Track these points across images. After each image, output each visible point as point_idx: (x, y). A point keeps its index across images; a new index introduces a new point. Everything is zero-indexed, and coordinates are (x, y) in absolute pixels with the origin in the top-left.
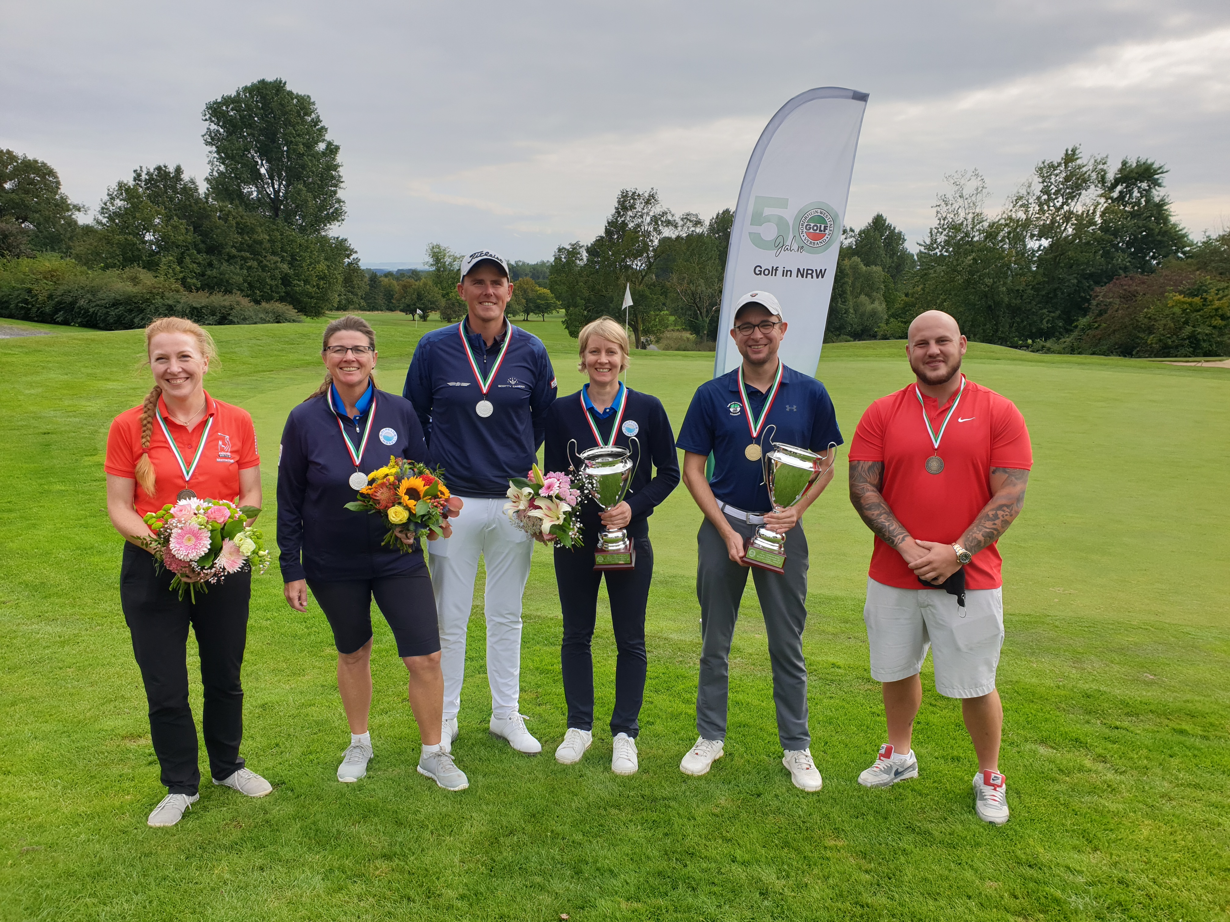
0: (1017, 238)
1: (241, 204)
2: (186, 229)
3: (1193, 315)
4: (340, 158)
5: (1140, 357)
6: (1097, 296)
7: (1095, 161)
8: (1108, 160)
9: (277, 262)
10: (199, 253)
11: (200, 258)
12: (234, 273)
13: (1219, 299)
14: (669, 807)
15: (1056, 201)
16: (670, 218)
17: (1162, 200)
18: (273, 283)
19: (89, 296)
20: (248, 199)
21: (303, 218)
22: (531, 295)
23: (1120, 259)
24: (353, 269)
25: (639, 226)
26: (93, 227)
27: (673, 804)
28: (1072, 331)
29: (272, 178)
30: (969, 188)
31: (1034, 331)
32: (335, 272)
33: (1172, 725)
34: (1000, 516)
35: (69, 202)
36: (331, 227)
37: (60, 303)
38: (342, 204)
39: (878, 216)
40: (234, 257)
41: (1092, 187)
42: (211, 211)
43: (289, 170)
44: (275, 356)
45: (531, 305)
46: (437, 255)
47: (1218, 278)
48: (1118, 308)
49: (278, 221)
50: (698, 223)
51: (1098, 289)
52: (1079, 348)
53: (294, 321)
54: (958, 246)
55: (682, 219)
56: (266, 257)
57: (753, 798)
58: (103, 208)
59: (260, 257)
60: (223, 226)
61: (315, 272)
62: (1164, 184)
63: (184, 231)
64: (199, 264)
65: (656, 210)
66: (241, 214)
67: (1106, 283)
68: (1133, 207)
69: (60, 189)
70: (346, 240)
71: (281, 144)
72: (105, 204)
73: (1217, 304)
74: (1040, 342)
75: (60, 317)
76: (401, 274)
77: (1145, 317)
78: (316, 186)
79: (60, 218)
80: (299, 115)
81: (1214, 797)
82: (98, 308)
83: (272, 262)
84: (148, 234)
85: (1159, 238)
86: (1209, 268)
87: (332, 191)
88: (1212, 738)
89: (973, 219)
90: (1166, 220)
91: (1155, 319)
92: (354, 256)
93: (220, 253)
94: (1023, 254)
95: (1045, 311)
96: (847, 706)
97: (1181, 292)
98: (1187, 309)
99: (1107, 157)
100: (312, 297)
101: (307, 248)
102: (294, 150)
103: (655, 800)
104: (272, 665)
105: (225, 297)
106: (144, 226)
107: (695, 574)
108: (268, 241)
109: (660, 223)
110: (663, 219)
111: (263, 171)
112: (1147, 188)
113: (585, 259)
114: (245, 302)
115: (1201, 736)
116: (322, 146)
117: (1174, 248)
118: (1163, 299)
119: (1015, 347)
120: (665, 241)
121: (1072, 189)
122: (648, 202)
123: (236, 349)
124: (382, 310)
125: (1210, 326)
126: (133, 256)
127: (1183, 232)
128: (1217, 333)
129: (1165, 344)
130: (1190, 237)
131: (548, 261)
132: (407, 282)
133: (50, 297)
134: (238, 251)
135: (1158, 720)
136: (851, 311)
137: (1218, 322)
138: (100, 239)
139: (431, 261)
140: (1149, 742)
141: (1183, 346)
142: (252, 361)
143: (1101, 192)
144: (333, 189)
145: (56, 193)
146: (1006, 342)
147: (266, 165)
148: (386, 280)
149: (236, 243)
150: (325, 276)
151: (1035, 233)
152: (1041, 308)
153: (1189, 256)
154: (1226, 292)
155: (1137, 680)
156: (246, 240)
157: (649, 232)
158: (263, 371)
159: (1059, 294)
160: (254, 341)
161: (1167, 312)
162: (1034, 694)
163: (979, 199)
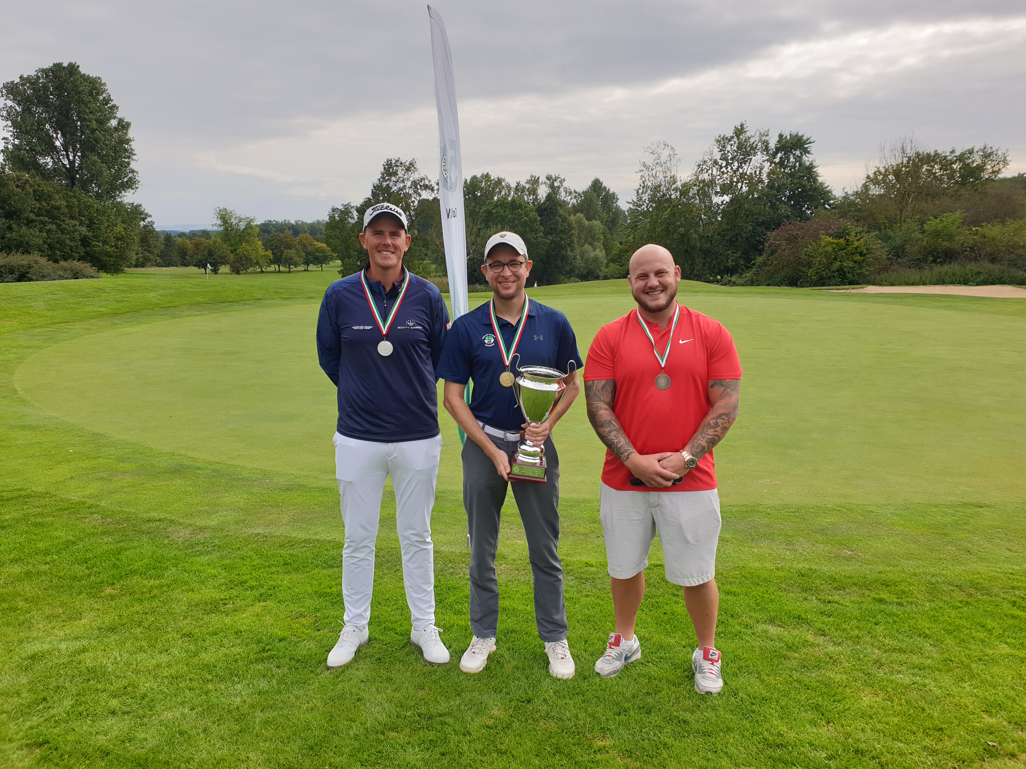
0: (704, 194)
1: (37, 173)
3: (840, 253)
4: (131, 133)
5: (803, 287)
6: (769, 239)
7: (760, 133)
8: (770, 132)
9: (76, 225)
12: (33, 236)
13: (858, 240)
14: (446, 723)
15: (732, 165)
16: (427, 183)
17: (811, 164)
18: (73, 244)
20: (44, 169)
21: (99, 186)
22: (309, 249)
23: (784, 210)
24: (149, 231)
25: (401, 189)
27: (450, 720)
28: (751, 267)
29: (66, 150)
30: (664, 156)
31: (722, 268)
32: (132, 233)
33: (873, 595)
34: (720, 424)
36: (126, 194)
38: (135, 174)
39: (595, 180)
40: (33, 221)
41: (759, 153)
42: (8, 180)
43: (83, 143)
44: (72, 308)
45: (310, 257)
46: (224, 217)
47: (855, 224)
48: (785, 249)
49: (75, 188)
51: (769, 233)
52: (757, 281)
53: (92, 277)
54: (659, 202)
55: (438, 184)
56: (64, 221)
57: (524, 704)
59: (58, 221)
60: (21, 193)
61: (113, 234)
62: (812, 152)
65: (415, 176)
66: (38, 182)
67: (774, 229)
68: (791, 169)
70: (140, 205)
71: (75, 120)
73: (856, 244)
74: (727, 278)
76: (193, 234)
77: (805, 255)
78: (110, 158)
80: (91, 95)
81: (915, 659)
83: (71, 225)
85: (811, 193)
86: (848, 216)
87: (125, 162)
88: (905, 604)
89: (669, 180)
90: (815, 180)
91: (812, 256)
92: (149, 219)
93: (19, 218)
94: (710, 208)
95: (730, 252)
96: (602, 603)
97: (830, 235)
98: (835, 248)
100: (111, 256)
101: (104, 212)
102: (87, 126)
103: (431, 718)
104: (47, 611)
105: (23, 257)
107: (461, 488)
108: (66, 206)
109: (419, 187)
110: (422, 184)
111: (58, 143)
112: (800, 155)
113: (356, 217)
114: (43, 261)
115: (896, 603)
116: (114, 123)
117: (822, 201)
118: (818, 241)
119: (709, 282)
120: (423, 202)
121: (744, 155)
122: (408, 169)
123: (32, 304)
124: (176, 266)
125: (852, 261)
127: (828, 189)
128: (857, 267)
129: (821, 276)
130: (834, 193)
131: (323, 220)
132: (199, 241)
134: (36, 216)
135: (861, 592)
136: (578, 257)
137: (858, 258)
139: (219, 222)
140: (856, 613)
141: (834, 277)
142: (48, 313)
143: (766, 157)
144: (126, 160)
146: (701, 278)
147: (61, 140)
148: (180, 239)
149: (34, 208)
150: (123, 237)
151: (719, 190)
152: (726, 250)
153: (832, 206)
154: (863, 234)
155: (839, 557)
156: (44, 206)
157: (410, 195)
158: (58, 323)
159: (740, 238)
160: (49, 296)
161: (821, 251)
162: (759, 577)
163: (673, 164)
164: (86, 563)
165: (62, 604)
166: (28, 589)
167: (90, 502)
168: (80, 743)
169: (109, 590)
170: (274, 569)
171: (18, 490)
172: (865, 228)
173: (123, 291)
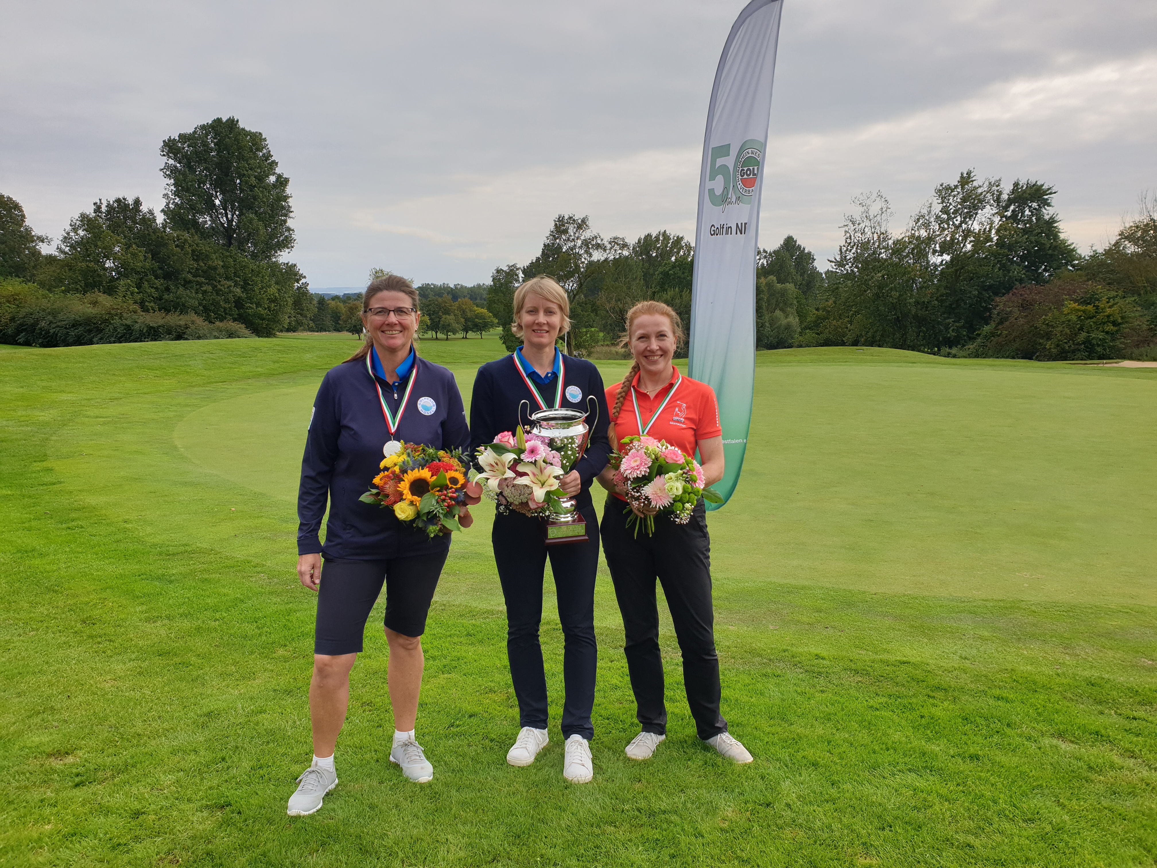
0: (920, 254)
1: (196, 233)
2: (145, 256)
3: (1087, 322)
4: (289, 190)
6: (998, 306)
7: (990, 183)
8: (1001, 182)
9: (231, 286)
10: (156, 278)
11: (158, 283)
12: (190, 297)
13: (1110, 307)
14: (671, 822)
15: (955, 220)
16: (599, 242)
17: (1052, 218)
18: (227, 306)
19: (50, 318)
20: (203, 227)
21: (255, 245)
22: (469, 315)
23: (1016, 271)
24: (303, 293)
25: (572, 249)
26: (55, 256)
28: (975, 339)
29: (225, 209)
30: (875, 209)
31: (940, 339)
32: (285, 295)
35: (33, 234)
36: (281, 253)
37: (22, 325)
38: (291, 232)
39: (788, 238)
40: (190, 282)
41: (988, 207)
42: (168, 239)
43: (241, 201)
44: (228, 368)
45: (469, 323)
47: (1107, 288)
48: (1017, 317)
49: (232, 248)
50: (625, 246)
51: (998, 299)
52: (983, 353)
53: (245, 337)
54: (866, 262)
55: (610, 243)
56: (220, 281)
57: (763, 808)
58: (65, 238)
59: (214, 282)
60: (180, 253)
61: (266, 296)
62: (1052, 204)
63: (142, 258)
64: (157, 289)
65: (587, 234)
66: (196, 242)
67: (1004, 294)
68: (1025, 224)
69: (25, 221)
70: (295, 265)
71: (235, 177)
72: (68, 234)
73: (1108, 311)
74: (946, 350)
75: (21, 337)
76: (348, 297)
77: (1043, 324)
78: (267, 216)
79: (24, 249)
80: (251, 151)
82: (58, 329)
83: (226, 286)
84: (108, 261)
85: (1050, 252)
86: (1097, 279)
87: (282, 220)
89: (879, 237)
90: (1056, 237)
91: (1052, 325)
92: (303, 281)
93: (177, 279)
94: (926, 269)
95: (951, 320)
97: (1075, 301)
98: (1081, 316)
99: (1000, 180)
100: (264, 319)
101: (259, 272)
102: (247, 183)
104: (220, 668)
105: (181, 317)
106: (104, 254)
108: (222, 266)
109: (590, 246)
110: (593, 243)
111: (217, 202)
112: (1038, 207)
114: (199, 321)
116: (272, 179)
117: (1064, 261)
118: (1060, 307)
120: (594, 263)
121: (970, 208)
122: (580, 227)
123: (191, 363)
124: (329, 331)
125: (1103, 332)
126: (94, 282)
127: (1072, 247)
128: (1110, 338)
129: (1062, 349)
130: (1079, 251)
131: (485, 284)
132: (353, 304)
133: (13, 319)
134: (193, 277)
136: (767, 324)
137: (1110, 328)
138: (63, 267)
141: (1079, 350)
142: (206, 373)
143: (995, 211)
144: (283, 218)
145: (21, 226)
146: (917, 348)
147: (220, 197)
148: (333, 303)
149: (192, 269)
150: (276, 299)
151: (938, 248)
152: (945, 319)
153: (1078, 268)
154: (1116, 300)
155: (1137, 666)
156: (201, 266)
157: (580, 255)
158: (216, 382)
159: (962, 305)
160: (207, 355)
161: (1063, 319)
162: (1035, 683)
163: (884, 218)
164: (256, 622)
165: (235, 663)
166: (199, 644)
167: (256, 561)
168: (265, 808)
169: (281, 652)
170: (456, 639)
171: (183, 545)
172: (1120, 293)
173: (279, 351)
